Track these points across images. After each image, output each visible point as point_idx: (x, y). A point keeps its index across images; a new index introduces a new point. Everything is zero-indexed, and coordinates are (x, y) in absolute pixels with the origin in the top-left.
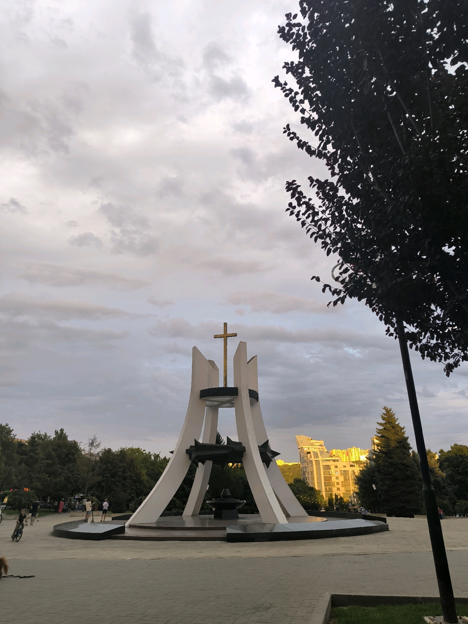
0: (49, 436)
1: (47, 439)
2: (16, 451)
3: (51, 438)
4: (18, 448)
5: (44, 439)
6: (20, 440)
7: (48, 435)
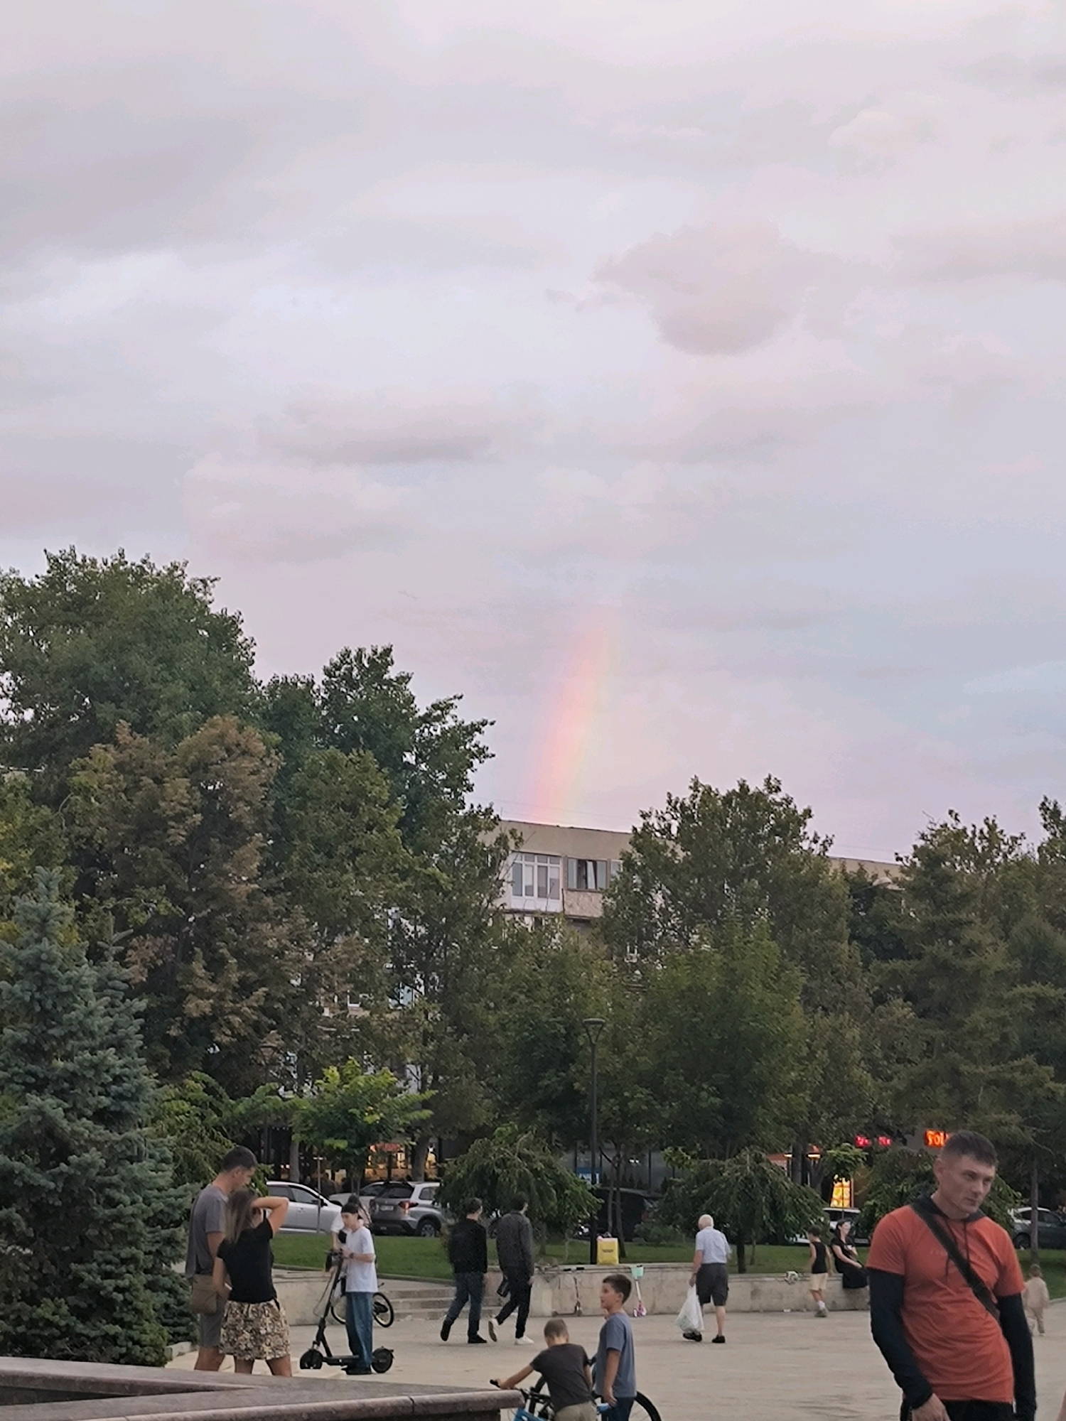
0: (1014, 839)
1: (1005, 856)
2: (847, 932)
3: (1024, 849)
4: (852, 909)
5: (987, 853)
6: (856, 868)
7: (1008, 829)
